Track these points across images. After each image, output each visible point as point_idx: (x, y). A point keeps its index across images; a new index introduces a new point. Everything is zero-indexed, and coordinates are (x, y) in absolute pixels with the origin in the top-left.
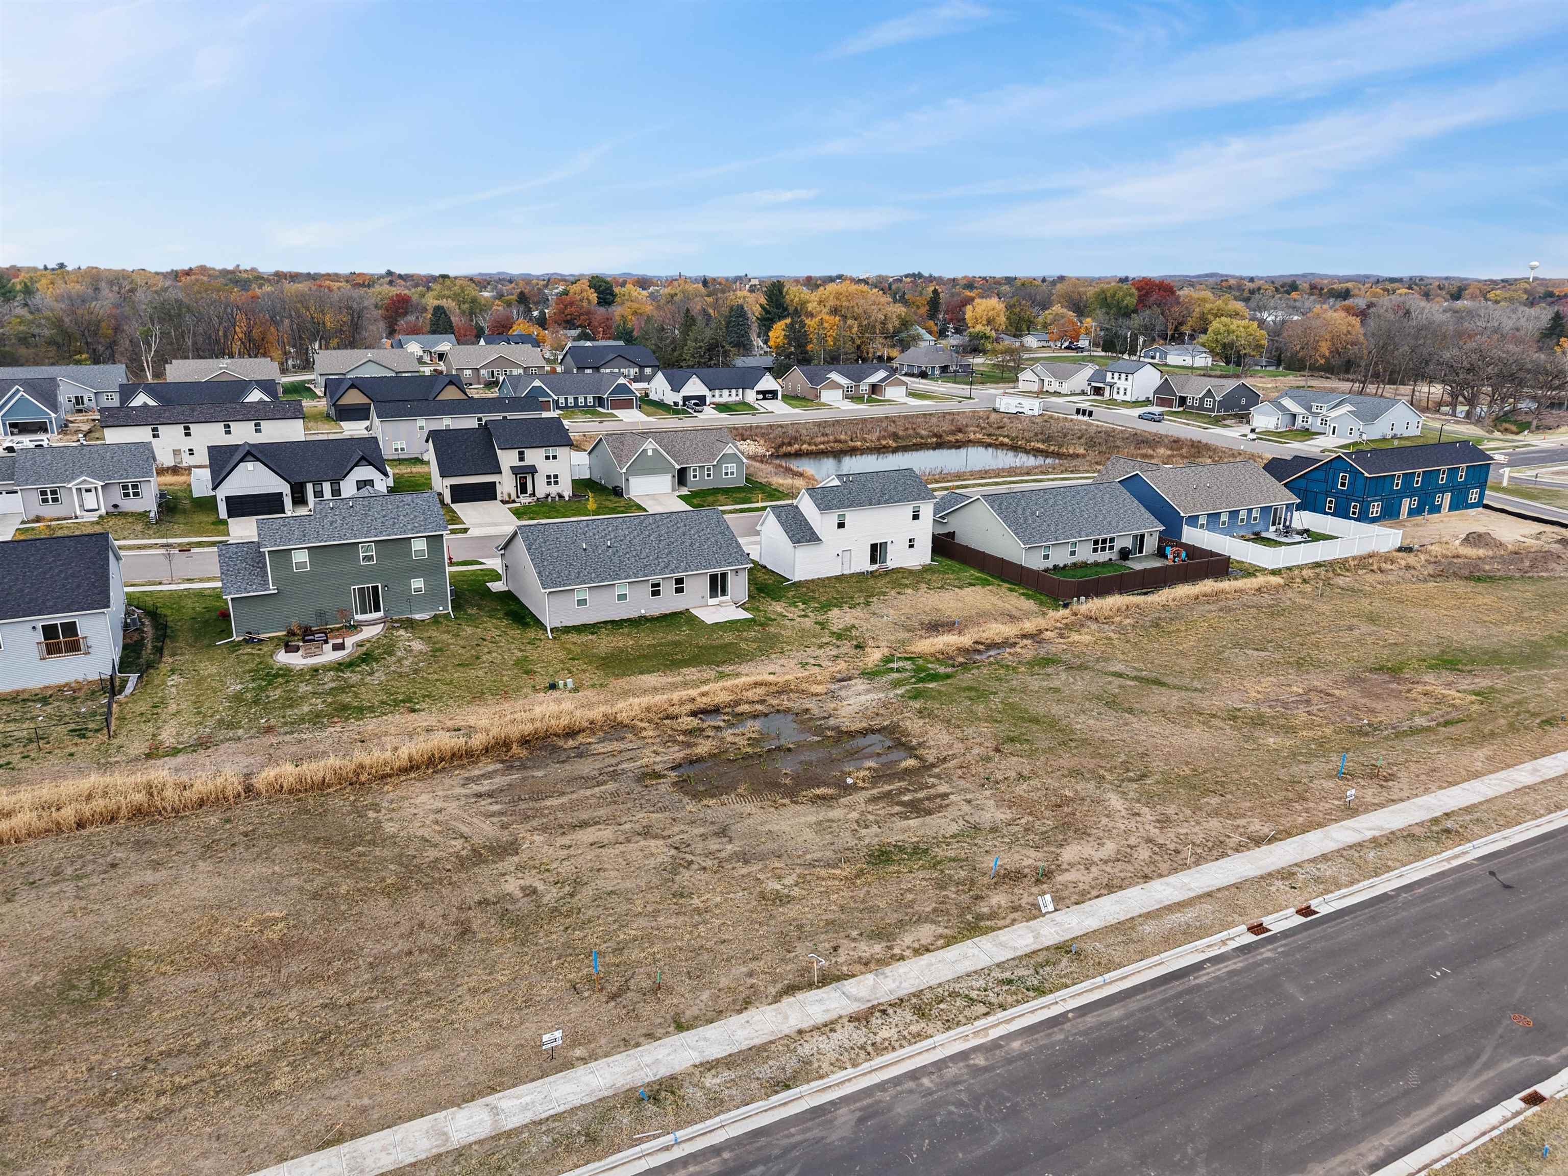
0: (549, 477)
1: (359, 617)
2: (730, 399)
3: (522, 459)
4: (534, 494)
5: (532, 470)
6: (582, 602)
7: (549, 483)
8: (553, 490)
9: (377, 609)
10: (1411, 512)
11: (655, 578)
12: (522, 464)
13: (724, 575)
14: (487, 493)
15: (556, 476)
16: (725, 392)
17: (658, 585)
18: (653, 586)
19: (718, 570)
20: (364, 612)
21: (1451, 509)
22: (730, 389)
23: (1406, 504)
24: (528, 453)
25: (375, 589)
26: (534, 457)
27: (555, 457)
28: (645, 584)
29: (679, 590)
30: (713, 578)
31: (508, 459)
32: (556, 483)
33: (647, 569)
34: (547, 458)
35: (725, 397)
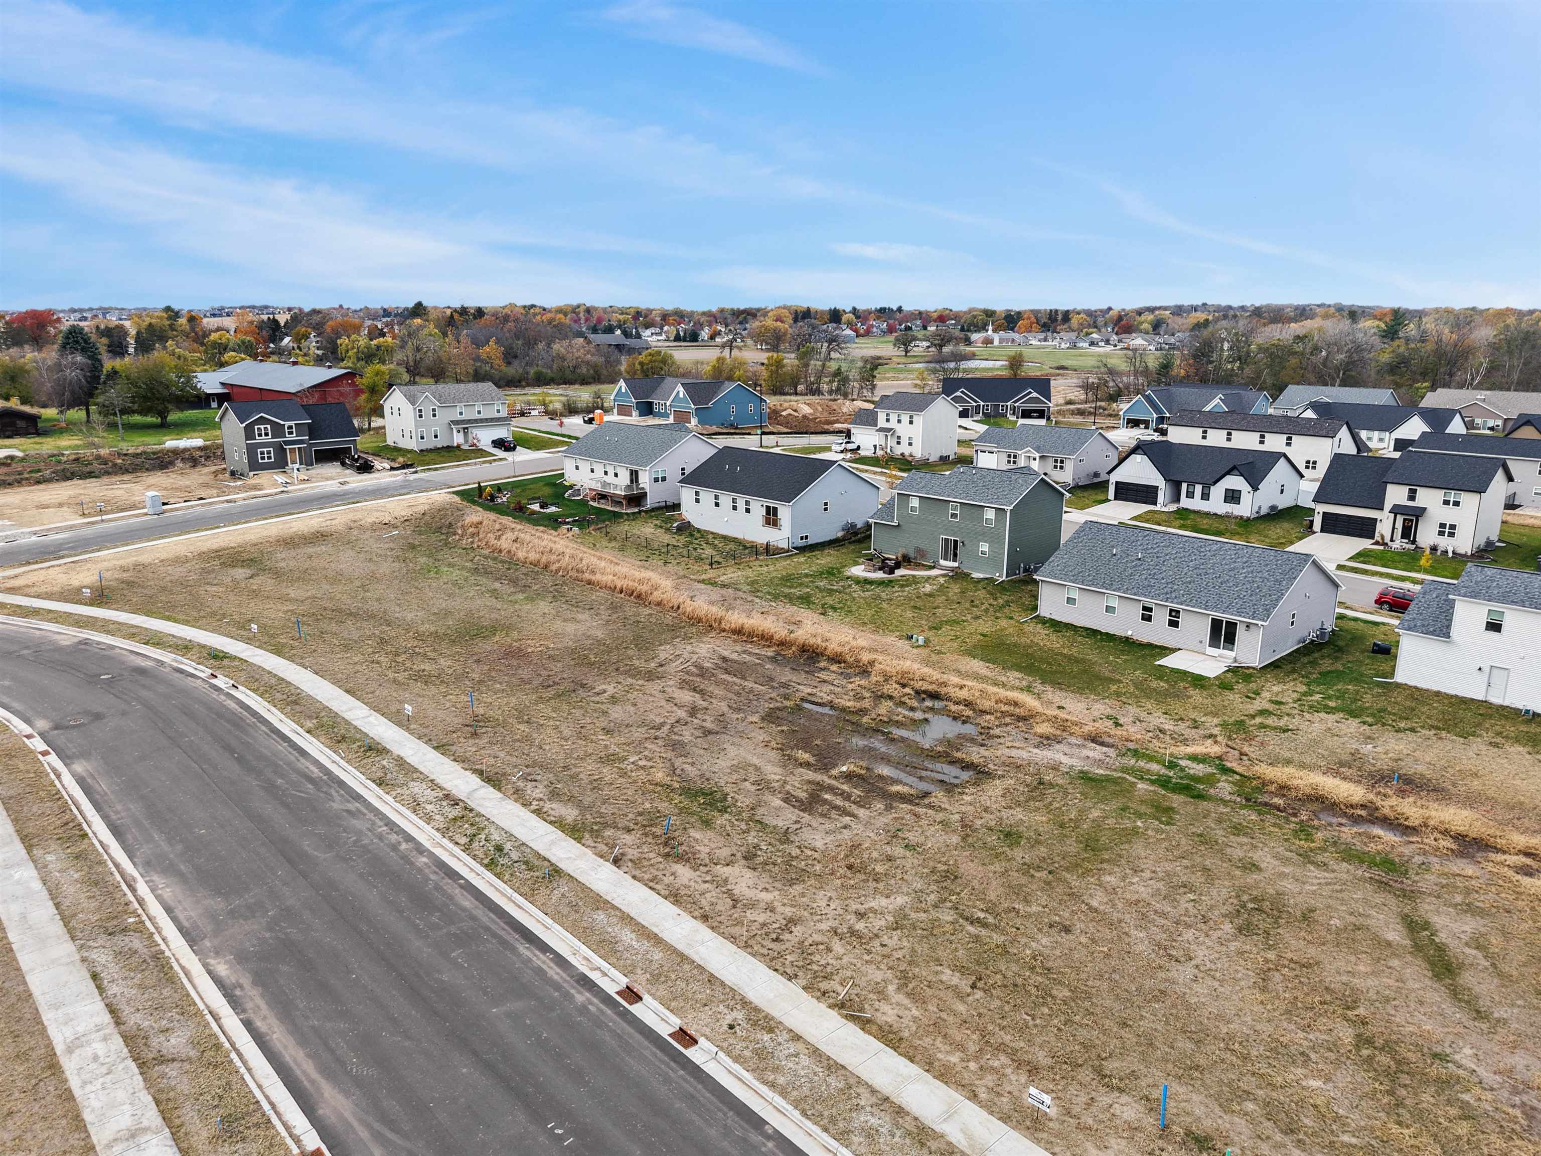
0: (1442, 526)
1: (942, 562)
3: (1412, 498)
4: (1414, 542)
5: (1420, 513)
6: (1070, 601)
7: (1441, 533)
8: (1445, 543)
9: (955, 560)
11: (1149, 602)
12: (1411, 503)
13: (1232, 626)
14: (1365, 528)
15: (1453, 527)
17: (1150, 610)
18: (1145, 608)
19: (1226, 617)
20: (946, 559)
24: (1421, 492)
25: (956, 542)
26: (1429, 498)
27: (1456, 504)
28: (1135, 604)
29: (1174, 624)
30: (1216, 625)
31: (1396, 495)
32: (1451, 535)
33: (1146, 589)
34: (1446, 503)
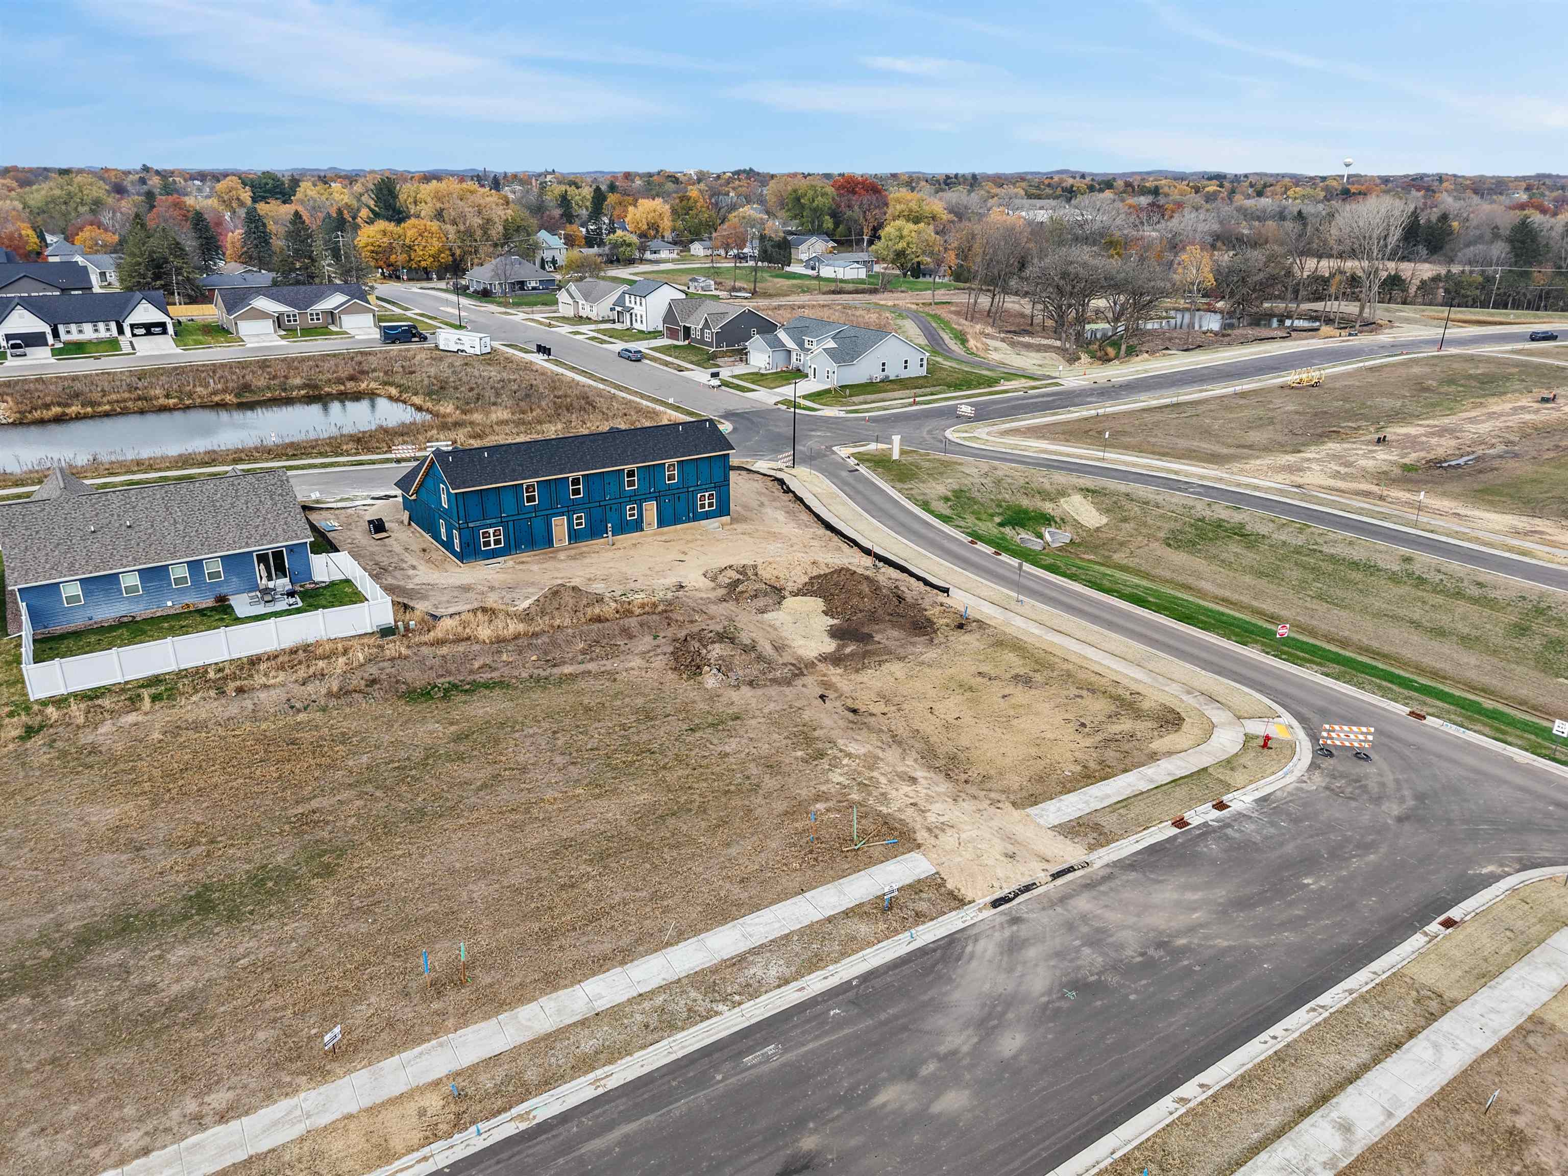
2: (95, 335)
10: (575, 536)
16: (88, 328)
21: (661, 524)
22: (94, 322)
23: (560, 526)
35: (88, 332)
